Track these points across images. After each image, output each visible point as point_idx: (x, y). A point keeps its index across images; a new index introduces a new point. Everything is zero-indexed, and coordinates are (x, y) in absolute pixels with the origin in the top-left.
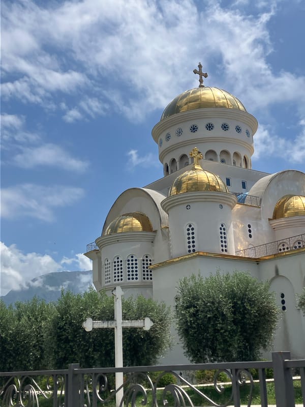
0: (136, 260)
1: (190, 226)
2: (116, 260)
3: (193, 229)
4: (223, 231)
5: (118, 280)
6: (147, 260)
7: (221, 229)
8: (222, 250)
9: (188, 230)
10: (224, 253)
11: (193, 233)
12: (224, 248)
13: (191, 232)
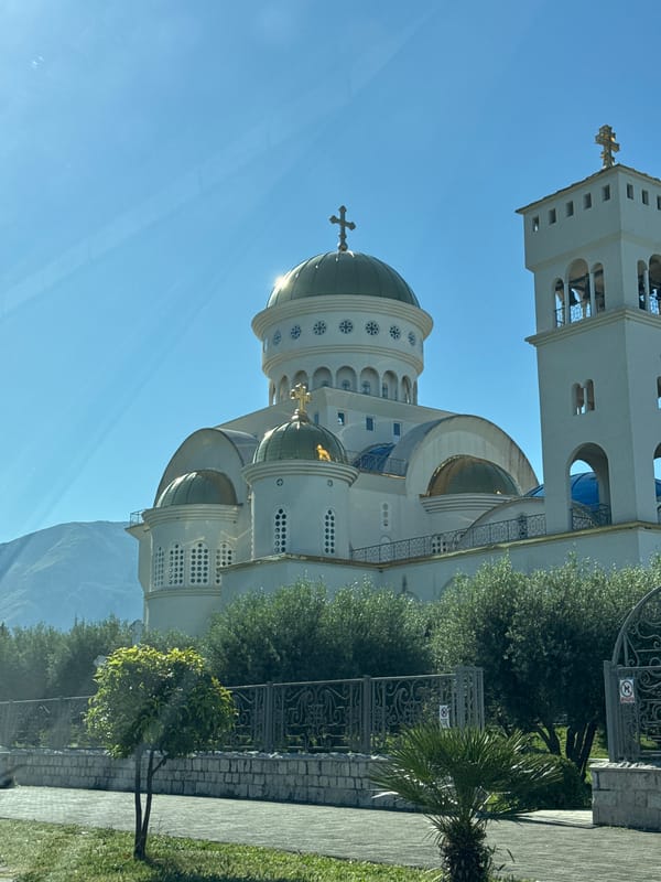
0: (206, 551)
1: (281, 511)
2: (174, 550)
3: (284, 517)
4: (330, 521)
5: (176, 582)
6: (224, 552)
7: (327, 518)
8: (327, 550)
9: (278, 517)
10: (329, 555)
11: (284, 523)
12: (330, 547)
13: (281, 520)
